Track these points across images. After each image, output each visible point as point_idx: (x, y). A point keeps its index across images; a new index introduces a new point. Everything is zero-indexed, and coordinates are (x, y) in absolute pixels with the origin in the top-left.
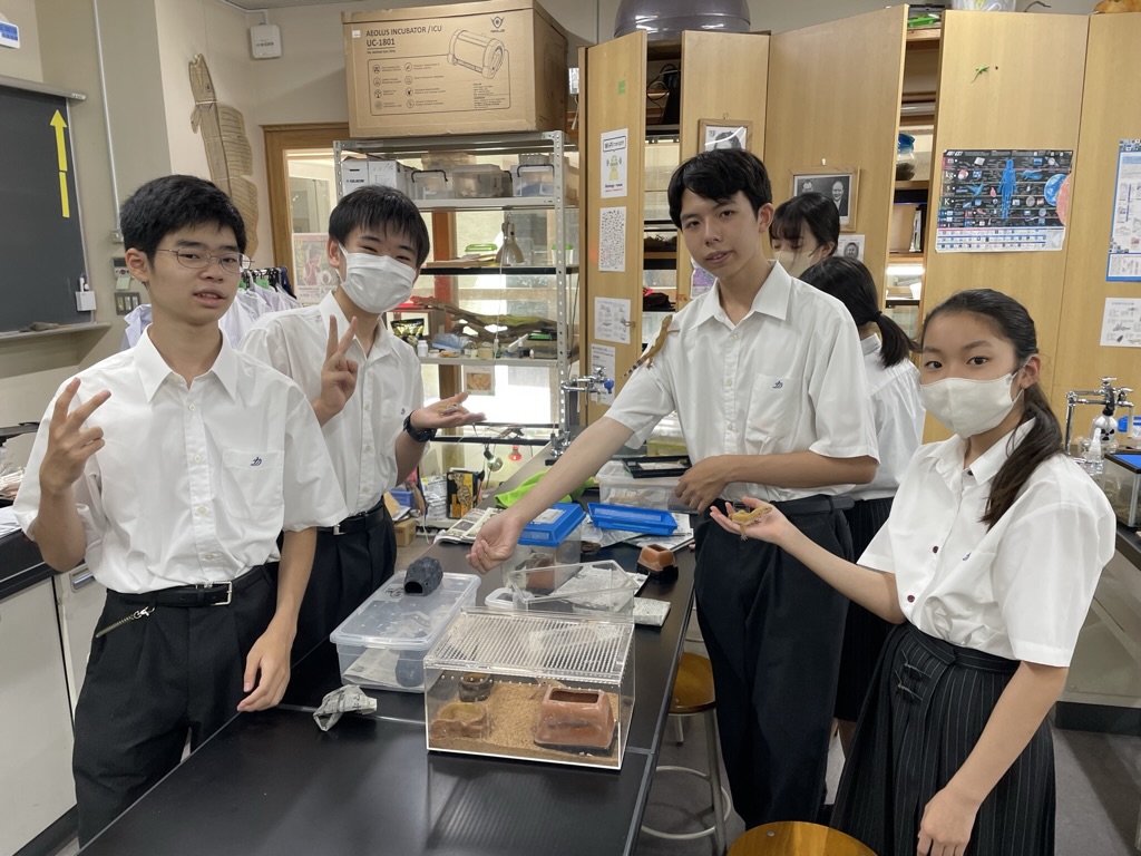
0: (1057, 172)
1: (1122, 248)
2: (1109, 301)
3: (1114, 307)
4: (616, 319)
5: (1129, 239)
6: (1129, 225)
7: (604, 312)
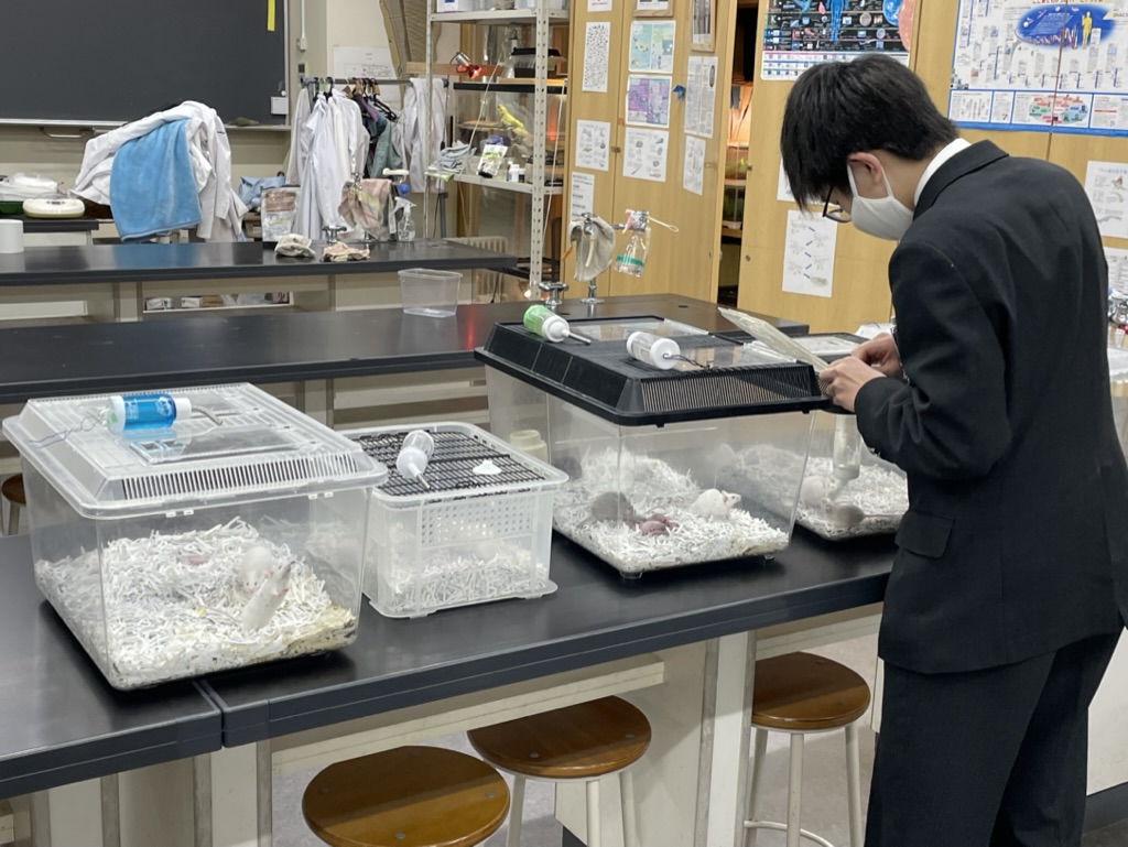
1: (963, 83)
4: (597, 144)
5: (968, 70)
6: (970, 51)
7: (586, 136)
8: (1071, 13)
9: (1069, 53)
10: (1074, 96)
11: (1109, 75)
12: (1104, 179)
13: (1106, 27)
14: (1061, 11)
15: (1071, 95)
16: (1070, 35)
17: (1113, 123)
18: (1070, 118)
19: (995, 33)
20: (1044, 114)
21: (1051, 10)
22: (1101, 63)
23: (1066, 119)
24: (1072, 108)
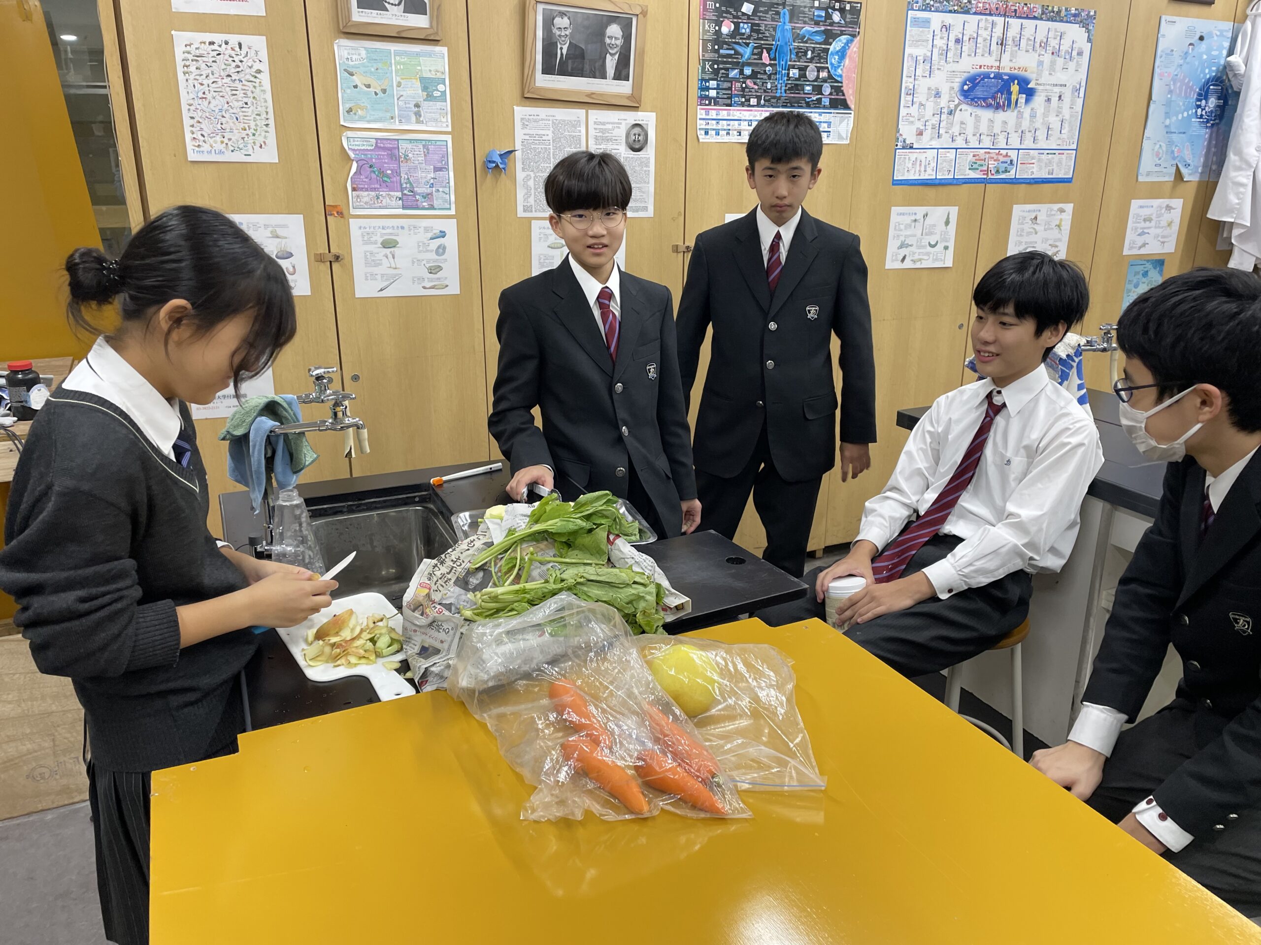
0: (842, 33)
1: (908, 142)
2: (895, 210)
3: (900, 219)
5: (913, 129)
6: (914, 110)
8: (1003, 80)
9: (1001, 116)
10: (1004, 152)
11: (1030, 134)
12: (1024, 218)
13: (1030, 93)
14: (994, 78)
15: (1002, 151)
16: (1001, 100)
17: (1033, 173)
18: (1000, 171)
19: (938, 95)
20: (980, 168)
21: (987, 76)
22: (1025, 124)
23: (998, 172)
24: (1002, 162)
